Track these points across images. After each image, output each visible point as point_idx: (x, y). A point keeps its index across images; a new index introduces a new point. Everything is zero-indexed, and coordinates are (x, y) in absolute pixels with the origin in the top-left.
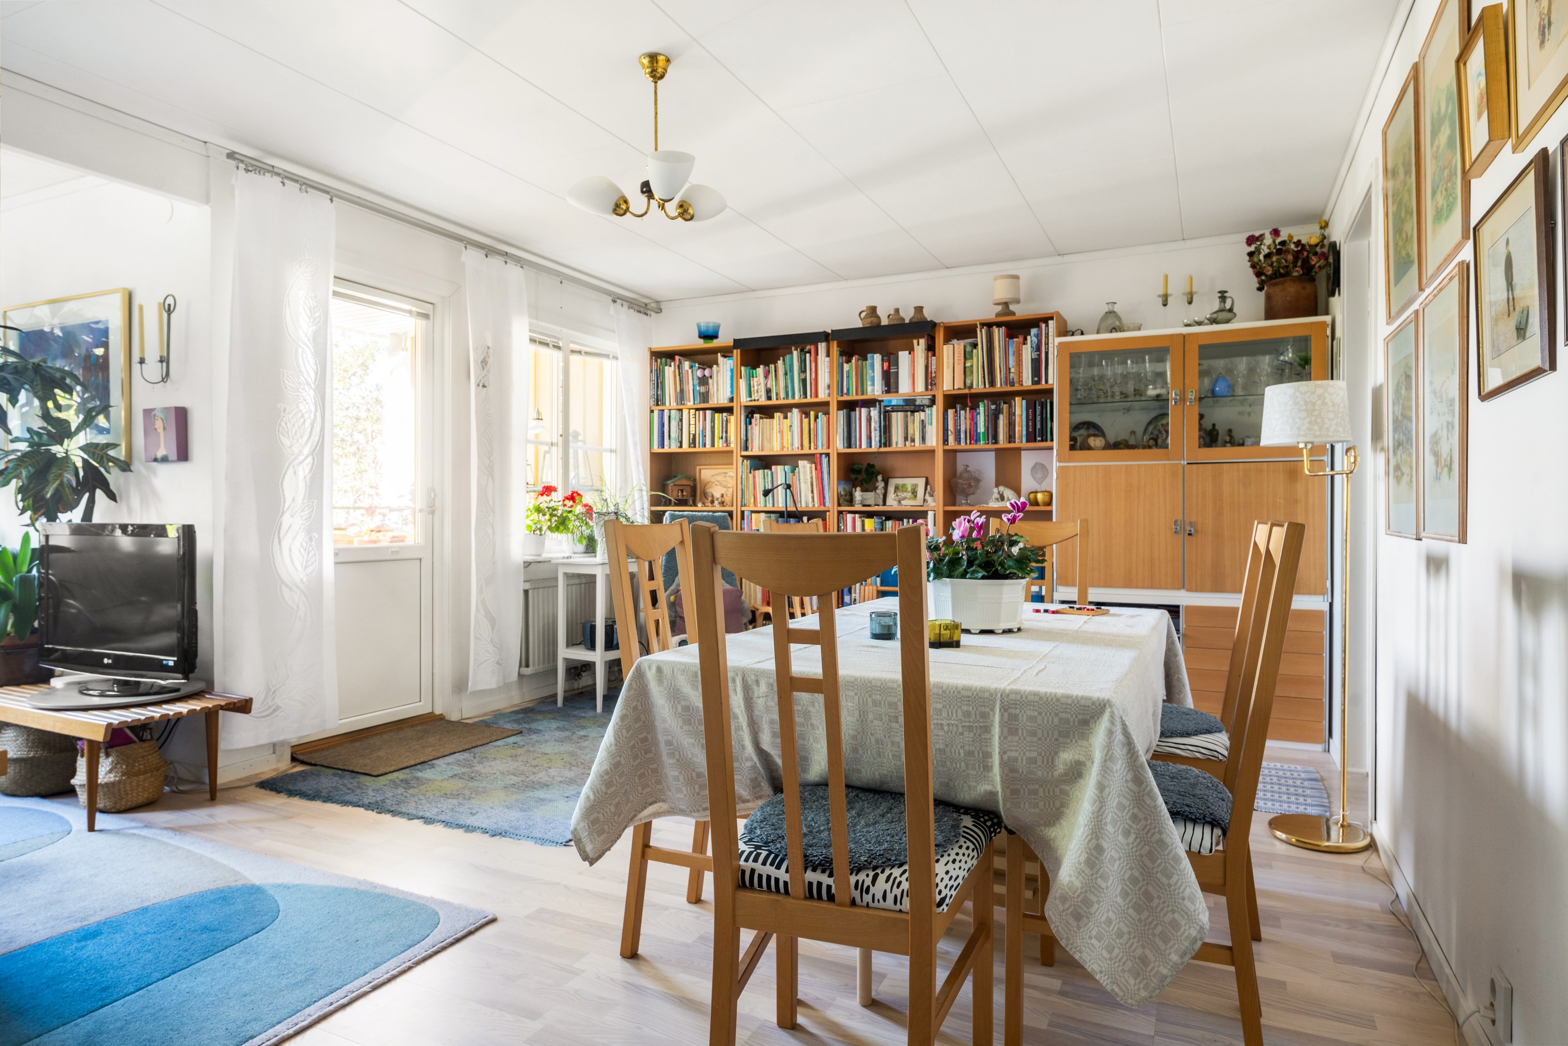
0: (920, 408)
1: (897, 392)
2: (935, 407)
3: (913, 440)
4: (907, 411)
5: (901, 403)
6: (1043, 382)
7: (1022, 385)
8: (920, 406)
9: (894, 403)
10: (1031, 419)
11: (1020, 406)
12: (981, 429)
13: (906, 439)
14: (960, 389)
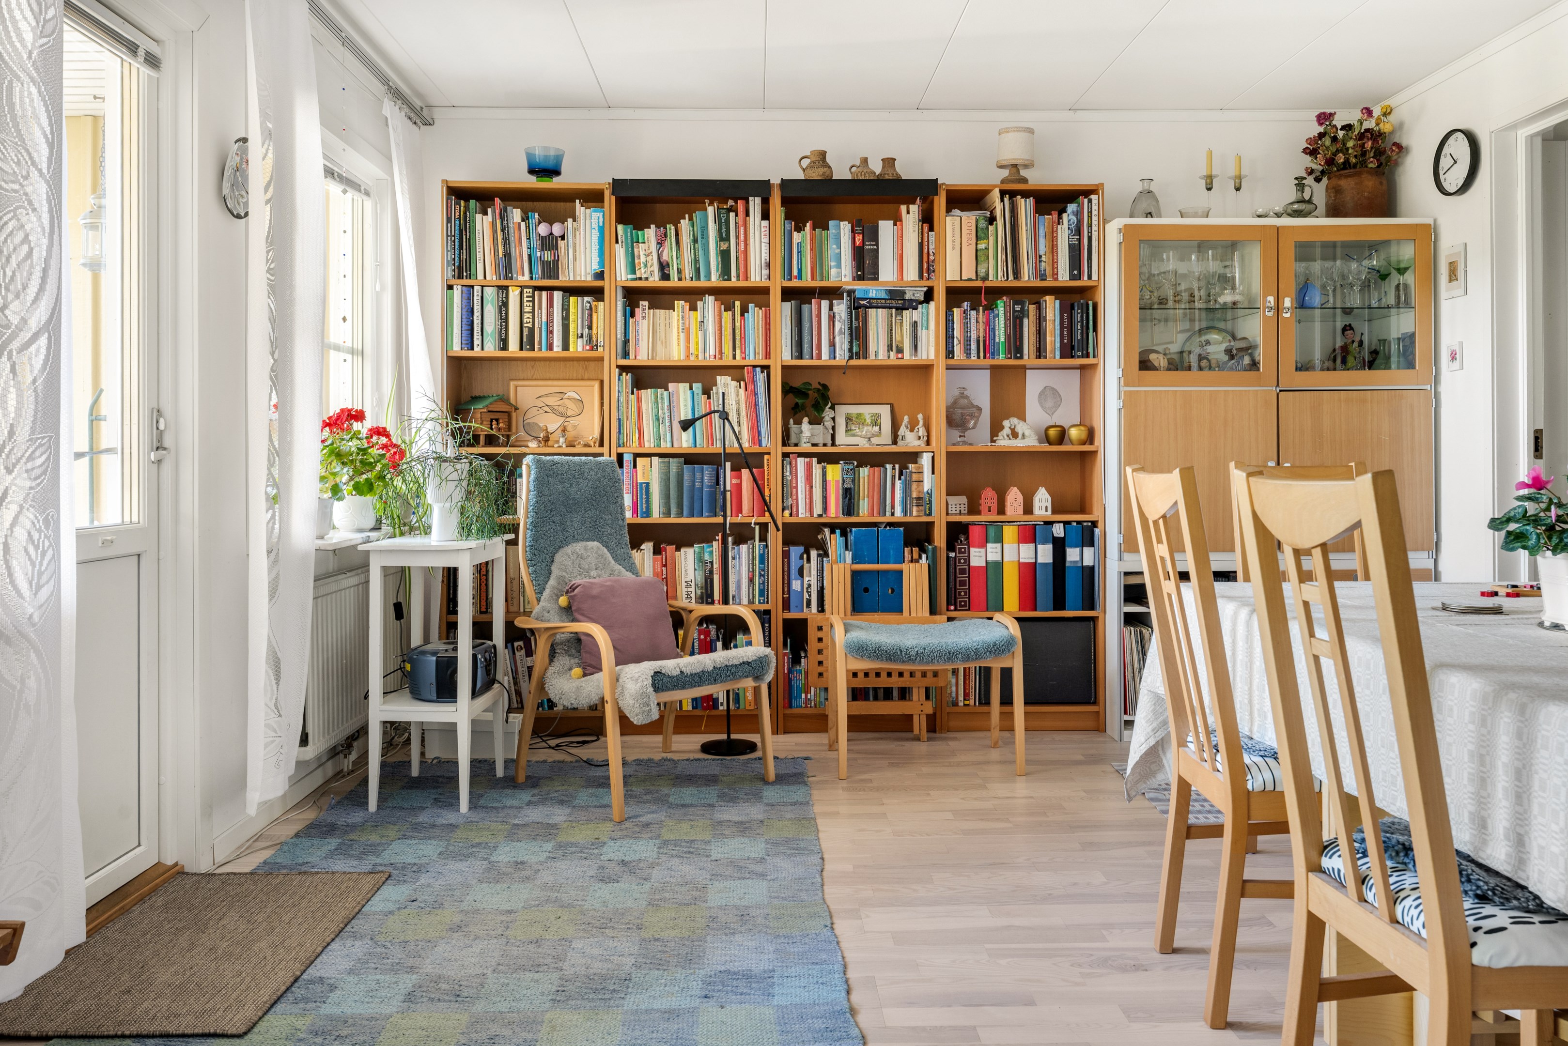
0: (913, 305)
1: (877, 279)
2: (932, 304)
3: (900, 350)
4: (891, 308)
5: (883, 295)
6: (1086, 278)
7: (1057, 279)
8: (911, 301)
9: (872, 294)
10: (1067, 327)
11: (1052, 307)
12: (1001, 337)
13: (890, 348)
14: (970, 280)
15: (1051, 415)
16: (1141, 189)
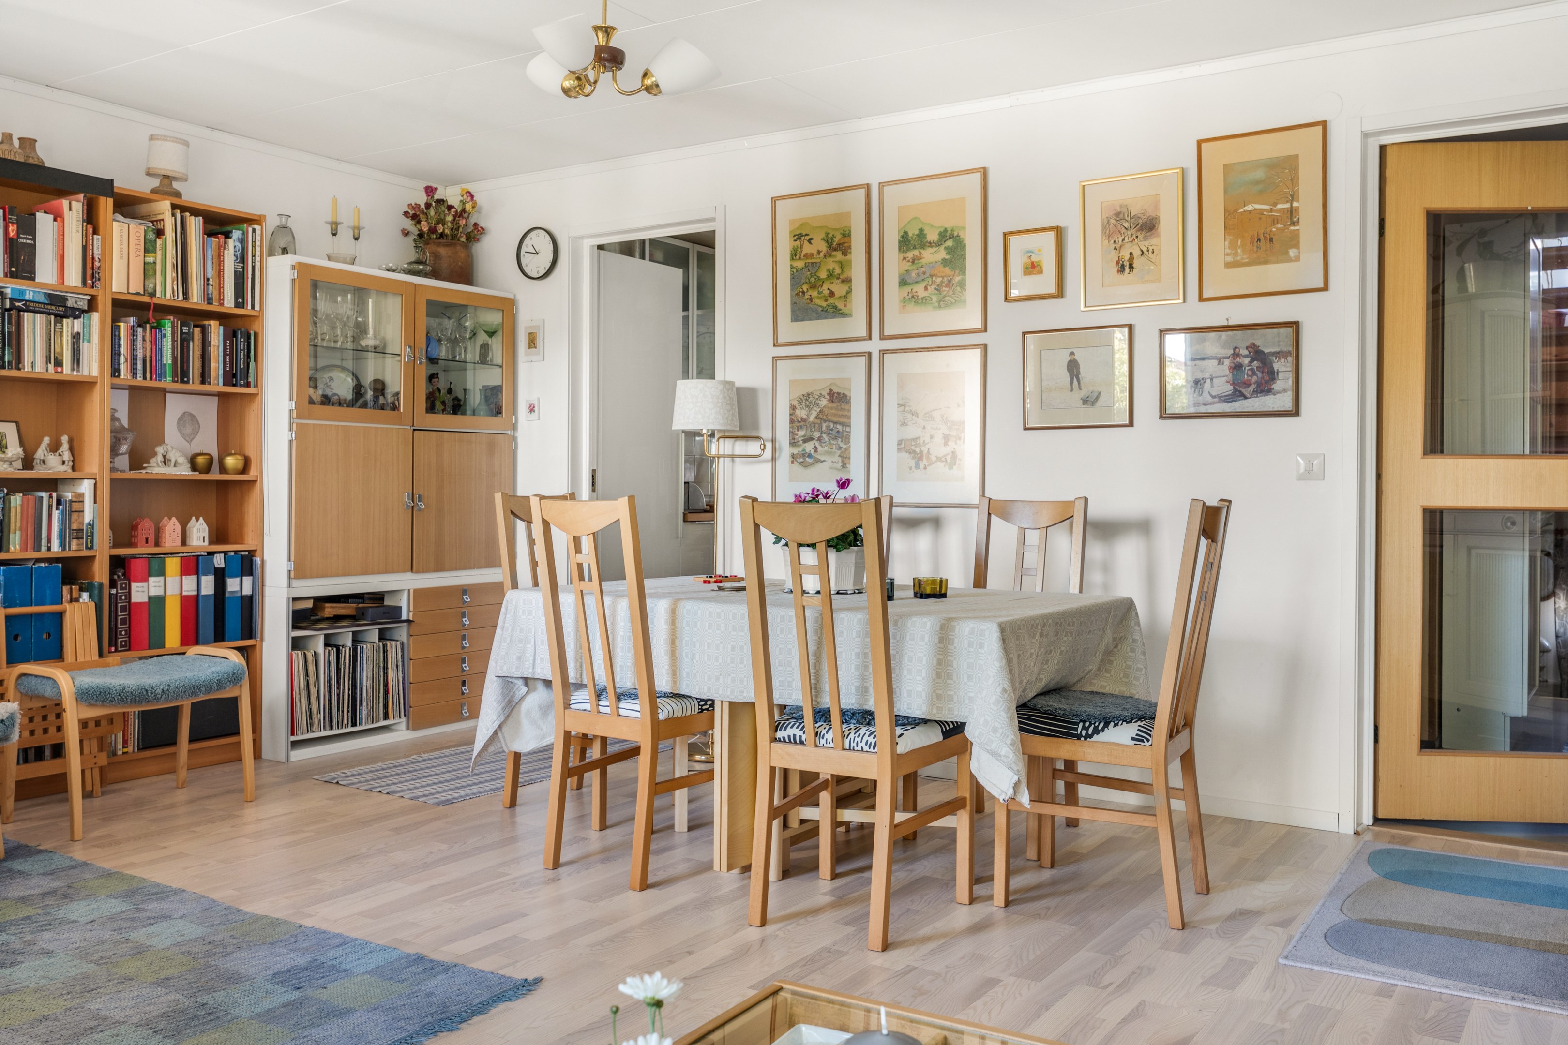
0: (75, 313)
1: (33, 279)
2: (95, 316)
3: (59, 363)
4: (49, 314)
5: (42, 299)
6: (249, 307)
7: (222, 305)
8: (73, 309)
9: (29, 296)
10: (230, 354)
11: (216, 332)
12: (168, 360)
13: (48, 360)
14: (138, 294)
15: (190, 442)
16: (278, 224)
